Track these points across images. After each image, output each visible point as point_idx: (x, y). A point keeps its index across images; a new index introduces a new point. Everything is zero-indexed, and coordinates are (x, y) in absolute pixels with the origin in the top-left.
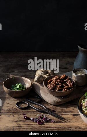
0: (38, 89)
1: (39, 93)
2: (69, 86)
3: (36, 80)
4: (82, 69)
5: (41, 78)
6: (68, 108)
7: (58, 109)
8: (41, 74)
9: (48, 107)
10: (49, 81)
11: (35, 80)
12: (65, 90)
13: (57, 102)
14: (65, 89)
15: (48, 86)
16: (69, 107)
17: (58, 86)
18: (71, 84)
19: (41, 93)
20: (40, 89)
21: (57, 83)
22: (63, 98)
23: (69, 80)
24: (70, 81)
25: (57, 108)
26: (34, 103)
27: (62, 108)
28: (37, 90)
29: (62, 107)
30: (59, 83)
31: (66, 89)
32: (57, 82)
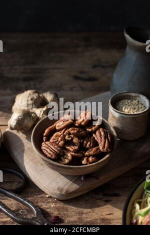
0: (19, 150)
1: (20, 161)
2: (101, 148)
3: (13, 127)
4: (133, 94)
5: (26, 121)
6: (97, 210)
7: (69, 213)
8: (28, 105)
9: (44, 206)
10: (46, 131)
11: (11, 126)
12: (88, 160)
13: (68, 193)
14: (88, 157)
15: (44, 146)
16: (99, 206)
17: (71, 148)
18: (105, 143)
19: (25, 164)
20: (23, 151)
21: (67, 137)
22: (82, 178)
23: (101, 130)
24: (102, 133)
25: (67, 210)
26: (7, 192)
27: (81, 210)
28: (16, 154)
29: (81, 206)
30: (72, 139)
31: (90, 159)
32: (69, 137)
